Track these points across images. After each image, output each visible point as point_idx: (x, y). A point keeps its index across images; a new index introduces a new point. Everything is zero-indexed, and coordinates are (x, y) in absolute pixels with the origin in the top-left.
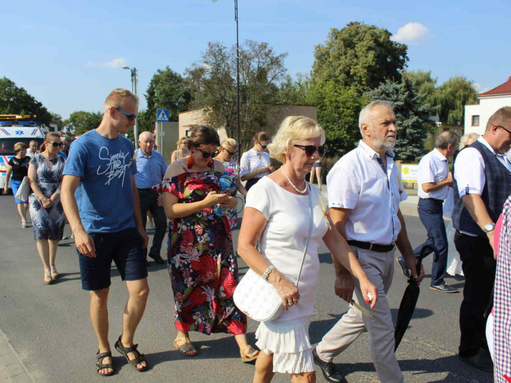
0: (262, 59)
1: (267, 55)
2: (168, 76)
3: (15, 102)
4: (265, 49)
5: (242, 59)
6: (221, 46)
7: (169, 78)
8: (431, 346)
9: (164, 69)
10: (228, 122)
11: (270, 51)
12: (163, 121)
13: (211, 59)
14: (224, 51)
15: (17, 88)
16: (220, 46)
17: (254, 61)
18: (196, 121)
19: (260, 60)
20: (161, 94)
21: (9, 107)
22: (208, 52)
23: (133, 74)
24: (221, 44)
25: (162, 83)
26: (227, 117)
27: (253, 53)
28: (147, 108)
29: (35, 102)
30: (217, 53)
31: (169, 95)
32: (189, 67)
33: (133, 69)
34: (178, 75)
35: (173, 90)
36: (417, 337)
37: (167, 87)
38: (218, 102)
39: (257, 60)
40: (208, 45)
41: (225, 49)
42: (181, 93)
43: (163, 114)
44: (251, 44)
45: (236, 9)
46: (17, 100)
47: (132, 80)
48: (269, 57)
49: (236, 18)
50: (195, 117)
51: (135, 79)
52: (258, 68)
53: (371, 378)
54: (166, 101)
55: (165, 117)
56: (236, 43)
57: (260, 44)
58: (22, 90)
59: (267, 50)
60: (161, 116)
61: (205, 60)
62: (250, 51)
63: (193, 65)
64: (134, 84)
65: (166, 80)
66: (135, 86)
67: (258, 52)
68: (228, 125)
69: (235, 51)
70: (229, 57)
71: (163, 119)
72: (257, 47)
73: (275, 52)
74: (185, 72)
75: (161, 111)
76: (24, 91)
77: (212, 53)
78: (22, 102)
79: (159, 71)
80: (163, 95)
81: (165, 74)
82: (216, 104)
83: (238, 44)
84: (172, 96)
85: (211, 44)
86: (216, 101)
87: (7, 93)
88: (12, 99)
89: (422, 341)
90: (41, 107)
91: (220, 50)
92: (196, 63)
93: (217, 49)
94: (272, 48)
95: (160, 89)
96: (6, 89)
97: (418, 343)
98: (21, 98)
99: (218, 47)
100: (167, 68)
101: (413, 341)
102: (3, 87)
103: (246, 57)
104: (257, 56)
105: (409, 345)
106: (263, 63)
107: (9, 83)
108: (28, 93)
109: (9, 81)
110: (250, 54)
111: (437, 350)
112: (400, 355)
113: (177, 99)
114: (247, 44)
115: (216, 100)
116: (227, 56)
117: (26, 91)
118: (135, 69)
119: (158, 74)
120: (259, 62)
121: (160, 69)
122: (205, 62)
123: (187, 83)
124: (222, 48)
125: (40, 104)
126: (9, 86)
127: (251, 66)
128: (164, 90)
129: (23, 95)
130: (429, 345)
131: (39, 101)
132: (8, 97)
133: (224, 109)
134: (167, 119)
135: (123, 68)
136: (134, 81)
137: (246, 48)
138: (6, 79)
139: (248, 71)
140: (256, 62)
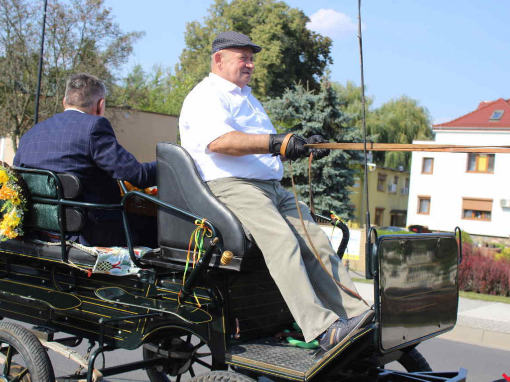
0: (91, 24)
1: (101, 18)
4: (99, 8)
10: (18, 127)
11: (107, 13)
17: (76, 26)
19: (88, 25)
27: (76, 12)
48: (103, 23)
52: (82, 39)
59: (101, 11)
67: (85, 11)
68: (17, 132)
69: (42, 2)
73: (114, 17)
94: (111, 9)
103: (62, 16)
104: (82, 17)
106: (92, 31)
110: (71, 12)
116: (29, 10)
120: (85, 29)
127: (70, 34)
133: (11, 101)
139: (64, 42)
140: (79, 28)
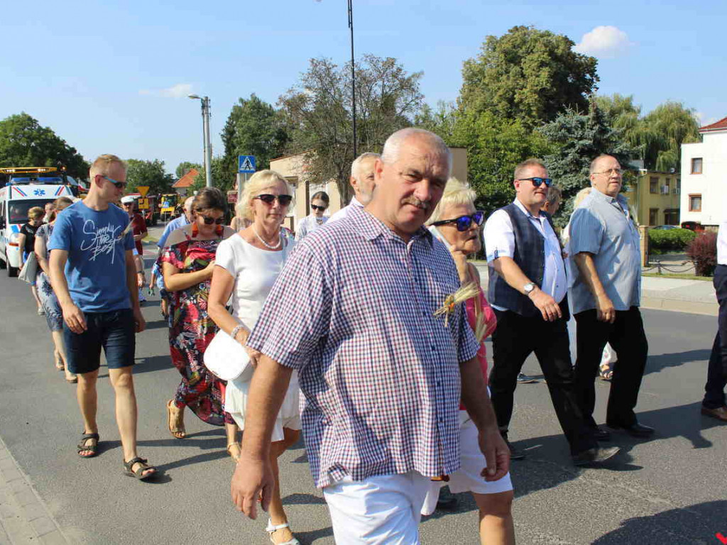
0: (388, 81)
1: (395, 76)
2: (253, 108)
3: (38, 147)
4: (393, 67)
5: (359, 82)
6: (329, 64)
7: (256, 110)
8: (636, 491)
9: (248, 98)
10: (341, 173)
11: (399, 70)
12: (247, 172)
13: (316, 83)
14: (333, 71)
15: (40, 128)
16: (327, 63)
17: (376, 85)
18: (295, 171)
19: (385, 83)
20: (244, 133)
21: (29, 155)
22: (311, 72)
23: (205, 105)
24: (330, 61)
25: (246, 118)
26: (338, 165)
27: (375, 74)
28: (224, 154)
29: (66, 148)
30: (322, 74)
31: (256, 135)
32: (284, 94)
33: (204, 99)
34: (269, 107)
35: (260, 127)
36: (614, 479)
37: (252, 123)
38: (324, 143)
39: (380, 83)
40: (311, 63)
41: (335, 68)
42: (271, 131)
43: (248, 161)
44: (372, 60)
45: (350, 10)
46: (40, 145)
47: (203, 114)
48: (397, 79)
49: (351, 23)
50: (292, 165)
51: (207, 113)
52: (382, 95)
53: (548, 537)
54: (251, 143)
55: (251, 166)
56: (351, 59)
57: (385, 60)
58: (47, 131)
59: (395, 69)
60: (244, 165)
61: (307, 84)
62: (371, 70)
63: (290, 91)
64: (205, 120)
65: (251, 114)
66: (208, 121)
67: (382, 72)
68: (340, 177)
69: (349, 71)
70: (340, 79)
71: (248, 169)
72: (381, 64)
73: (406, 72)
74: (278, 101)
75: (245, 158)
76: (50, 131)
77: (316, 74)
78: (47, 148)
79: (241, 100)
80: (247, 136)
81: (249, 105)
82: (323, 147)
83: (353, 60)
84: (260, 135)
85: (315, 62)
86: (323, 143)
87: (26, 136)
88: (33, 144)
89: (622, 484)
90: (74, 155)
91: (328, 69)
92: (294, 88)
93: (324, 67)
94: (402, 66)
95: (242, 127)
96: (26, 130)
97: (617, 487)
98: (45, 141)
99: (325, 65)
100: (251, 96)
101: (609, 484)
102: (21, 127)
104: (381, 77)
105: (603, 489)
106: (389, 87)
107: (30, 121)
108: (57, 135)
109: (30, 119)
110: (371, 74)
111: (644, 497)
112: (591, 503)
113: (267, 141)
114: (366, 60)
115: (323, 141)
116: (338, 77)
117: (54, 132)
118: (207, 98)
119: (240, 105)
120: (384, 86)
121: (243, 98)
122: (307, 87)
123: (281, 117)
124: (331, 66)
125: (73, 150)
126: (29, 126)
127: (372, 92)
128: (249, 128)
129: (49, 138)
130: (633, 491)
131: (71, 147)
132: (28, 140)
133: (334, 153)
134: (253, 169)
135: (190, 97)
136: (206, 115)
137: (365, 66)
138: (25, 115)
139: (368, 98)
140: (379, 86)
